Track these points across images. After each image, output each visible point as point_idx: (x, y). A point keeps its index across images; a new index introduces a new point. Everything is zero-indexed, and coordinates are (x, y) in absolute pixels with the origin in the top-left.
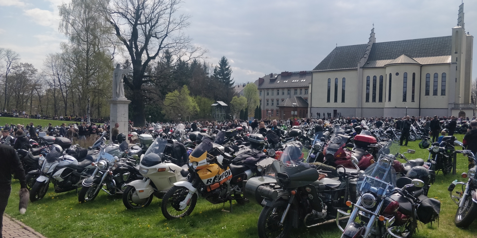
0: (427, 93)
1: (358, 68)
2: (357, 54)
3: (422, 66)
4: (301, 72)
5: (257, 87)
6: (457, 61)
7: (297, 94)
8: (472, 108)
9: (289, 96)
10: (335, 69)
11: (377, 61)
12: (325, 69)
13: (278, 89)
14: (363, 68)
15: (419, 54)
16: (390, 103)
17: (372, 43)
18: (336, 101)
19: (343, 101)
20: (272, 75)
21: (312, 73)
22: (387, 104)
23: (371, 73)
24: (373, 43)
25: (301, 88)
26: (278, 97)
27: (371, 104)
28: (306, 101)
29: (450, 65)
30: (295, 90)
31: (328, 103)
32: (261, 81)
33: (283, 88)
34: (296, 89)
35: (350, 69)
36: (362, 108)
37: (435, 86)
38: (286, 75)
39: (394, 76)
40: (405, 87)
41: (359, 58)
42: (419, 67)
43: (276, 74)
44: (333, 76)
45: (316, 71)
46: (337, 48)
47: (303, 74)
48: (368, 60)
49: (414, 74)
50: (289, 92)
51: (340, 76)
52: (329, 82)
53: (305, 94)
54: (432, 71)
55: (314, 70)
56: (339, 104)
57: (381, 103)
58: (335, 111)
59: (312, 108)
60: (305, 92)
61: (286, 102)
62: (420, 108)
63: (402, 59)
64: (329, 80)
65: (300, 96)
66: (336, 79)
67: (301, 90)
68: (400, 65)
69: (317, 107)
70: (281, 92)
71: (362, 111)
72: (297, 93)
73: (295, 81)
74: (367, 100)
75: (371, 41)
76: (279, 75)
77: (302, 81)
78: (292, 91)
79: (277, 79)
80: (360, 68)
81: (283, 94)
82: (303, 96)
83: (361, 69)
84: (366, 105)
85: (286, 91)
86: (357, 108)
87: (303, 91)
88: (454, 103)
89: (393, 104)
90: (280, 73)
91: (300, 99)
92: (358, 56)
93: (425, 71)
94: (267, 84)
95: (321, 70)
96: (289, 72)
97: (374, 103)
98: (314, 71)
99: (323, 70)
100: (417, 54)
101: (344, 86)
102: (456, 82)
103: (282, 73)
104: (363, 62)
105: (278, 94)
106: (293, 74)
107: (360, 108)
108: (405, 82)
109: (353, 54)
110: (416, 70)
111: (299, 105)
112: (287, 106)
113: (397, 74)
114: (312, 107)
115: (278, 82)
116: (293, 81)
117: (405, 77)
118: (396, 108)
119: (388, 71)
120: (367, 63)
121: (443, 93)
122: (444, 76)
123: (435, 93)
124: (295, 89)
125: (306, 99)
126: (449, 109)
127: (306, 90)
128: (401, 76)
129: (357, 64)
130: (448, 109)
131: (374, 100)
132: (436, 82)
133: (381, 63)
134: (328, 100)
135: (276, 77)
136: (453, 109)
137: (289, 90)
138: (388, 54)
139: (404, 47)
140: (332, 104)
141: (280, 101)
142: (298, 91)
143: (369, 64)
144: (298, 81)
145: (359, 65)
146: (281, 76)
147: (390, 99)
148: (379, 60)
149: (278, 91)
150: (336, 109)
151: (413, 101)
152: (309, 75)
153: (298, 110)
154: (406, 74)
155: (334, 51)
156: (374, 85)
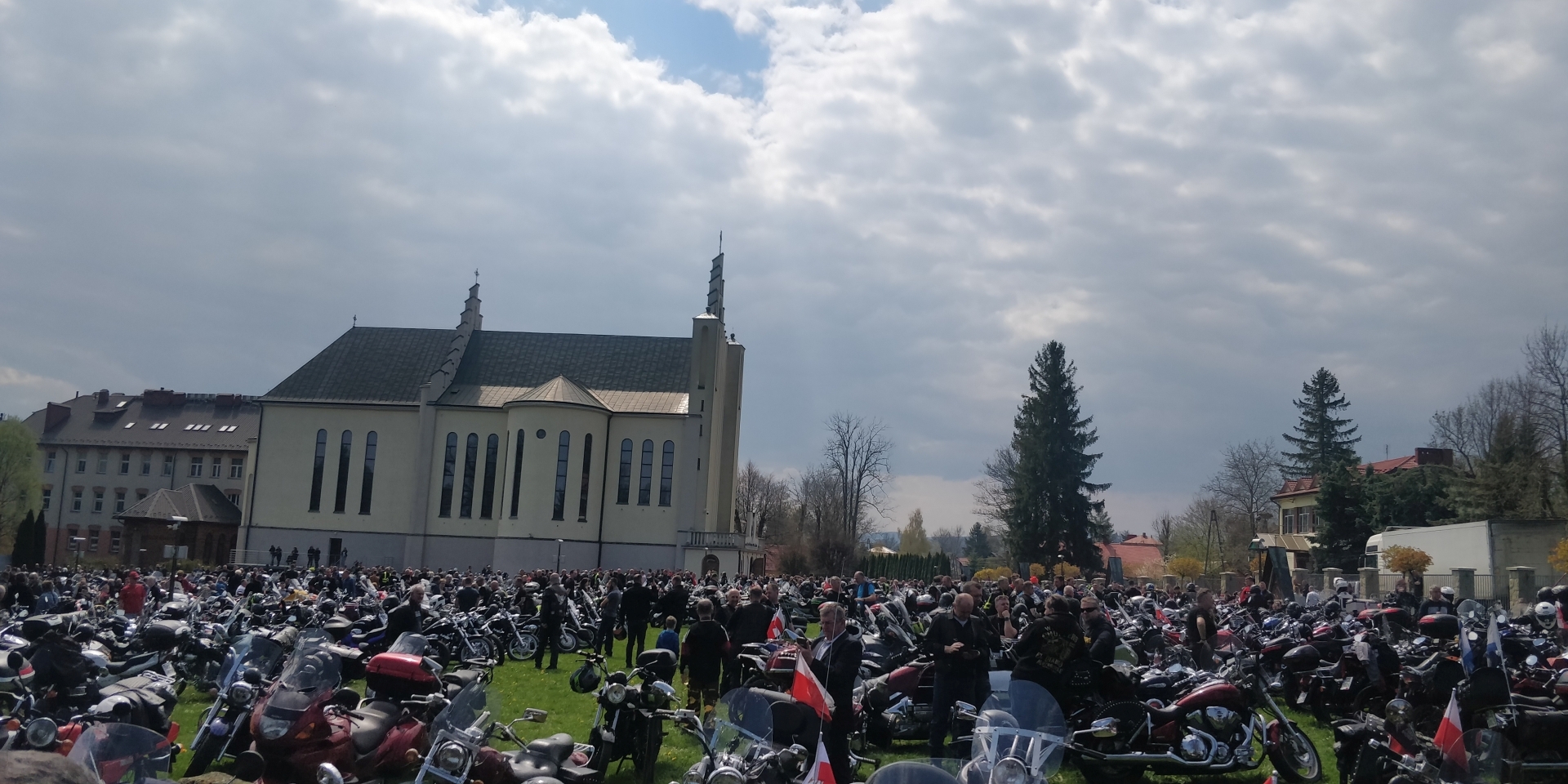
0: (623, 498)
1: (421, 403)
2: (419, 359)
3: (611, 415)
4: (221, 397)
5: (36, 435)
6: (702, 410)
7: (199, 474)
8: (735, 547)
9: (167, 480)
10: (343, 401)
11: (483, 388)
12: (307, 397)
13: (125, 451)
14: (438, 404)
15: (606, 381)
16: (514, 521)
17: (469, 329)
18: (340, 507)
19: (365, 508)
20: (103, 396)
21: (262, 407)
22: (504, 525)
23: (460, 424)
24: (474, 330)
25: (217, 454)
26: (124, 481)
27: (455, 524)
28: (233, 501)
29: (685, 419)
30: (195, 460)
31: (313, 515)
32: (56, 416)
33: (147, 451)
34: (195, 457)
35: (395, 403)
36: (425, 535)
37: (645, 478)
38: (160, 403)
39: (530, 440)
40: (562, 476)
41: (426, 371)
42: (605, 419)
43: (122, 397)
44: (336, 423)
45: (276, 399)
46: (355, 332)
47: (227, 405)
48: (453, 382)
49: (589, 438)
50: (170, 464)
51: (359, 423)
52: (321, 442)
53: (233, 475)
54: (637, 434)
55: (269, 394)
56: (351, 519)
57: (487, 522)
59: (251, 529)
60: (234, 468)
61: (154, 503)
62: (600, 542)
63: (556, 390)
64: (322, 434)
65: (211, 482)
66: (347, 434)
67: (217, 461)
68: (551, 407)
69: (272, 528)
70: (135, 462)
71: (424, 544)
72: (200, 471)
73: (198, 428)
74: (445, 511)
75: (467, 323)
76: (135, 399)
77: (223, 429)
78: (183, 464)
79: (127, 414)
80: (429, 404)
81: (146, 469)
82: (223, 484)
83: (431, 408)
84: (440, 526)
85: (156, 462)
86: (408, 535)
87: (226, 464)
88: (691, 528)
89: (521, 527)
90: (139, 392)
91: (211, 493)
92: (422, 366)
93: (620, 432)
94: (77, 431)
95: (296, 400)
96: (177, 391)
97: (465, 521)
98: (270, 399)
99: (303, 400)
100: (598, 380)
101: (369, 459)
102: (699, 468)
103: (148, 393)
104: (437, 385)
105: (125, 469)
106: (192, 401)
107: (418, 535)
108: (563, 461)
109: (406, 358)
110: (596, 426)
111: (205, 517)
112: (157, 517)
113: (541, 434)
114: (253, 524)
115: (129, 426)
116: (187, 426)
117: (564, 446)
118: (532, 538)
119: (515, 422)
120: (450, 391)
121: (664, 501)
122: (668, 450)
123: (644, 500)
124: (196, 455)
125: (234, 496)
126: (679, 546)
127: (234, 462)
128: (552, 440)
129: (419, 392)
130: (675, 546)
131: (466, 512)
132: (646, 465)
133: (494, 395)
134: (315, 505)
135: (122, 404)
136: (687, 547)
137: (168, 459)
138: (518, 370)
139: (563, 352)
140: (327, 519)
141: (130, 495)
142: (207, 462)
143: (456, 393)
144: (206, 428)
145: (423, 394)
146: (141, 404)
147: (514, 512)
148: (489, 384)
149: (126, 457)
150: (338, 536)
151: (582, 518)
153: (202, 533)
154: (565, 436)
155: (346, 339)
156: (470, 462)
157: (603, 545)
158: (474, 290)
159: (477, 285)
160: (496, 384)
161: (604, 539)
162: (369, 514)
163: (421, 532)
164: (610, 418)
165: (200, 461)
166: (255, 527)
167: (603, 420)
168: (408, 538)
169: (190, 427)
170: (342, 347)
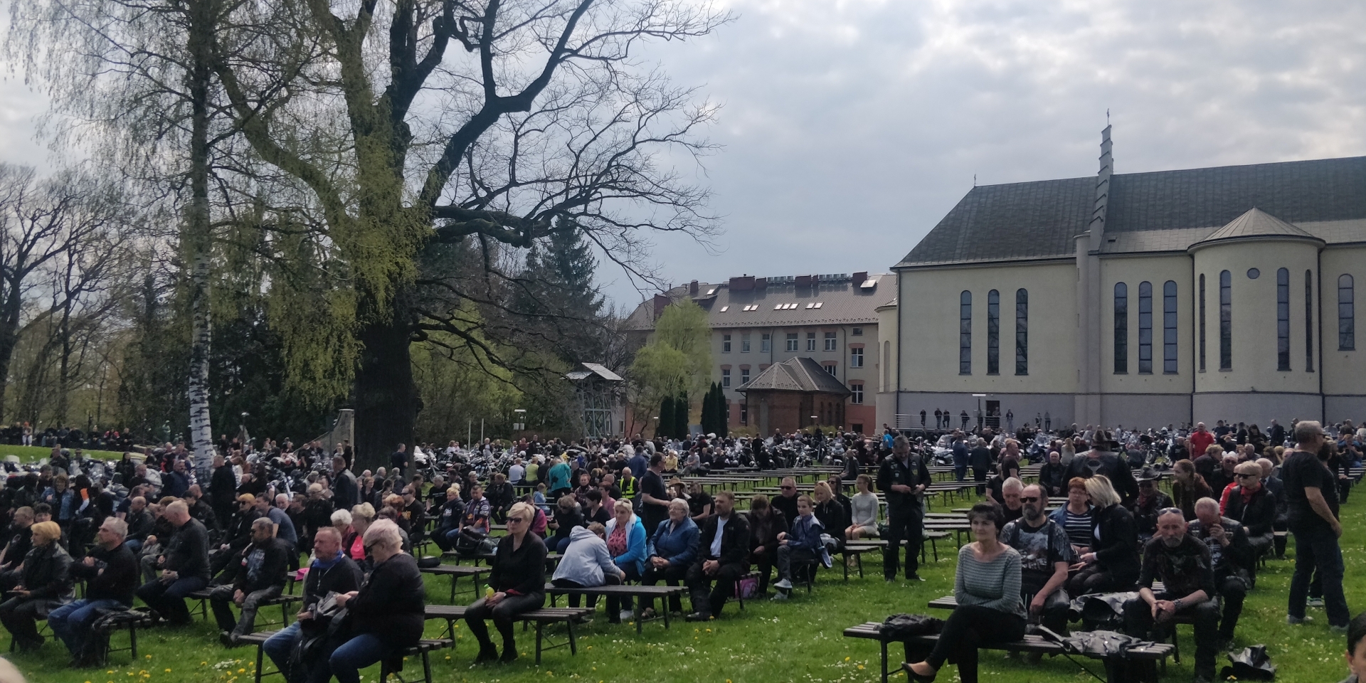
1: (1078, 254)
3: (1323, 248)
7: (797, 349)
9: (771, 355)
10: (986, 260)
11: (1140, 233)
12: (946, 260)
13: (727, 332)
14: (1102, 255)
16: (1226, 374)
17: (1106, 175)
18: (993, 368)
19: (1022, 370)
20: (693, 287)
22: (1211, 379)
23: (1131, 274)
24: (1110, 175)
25: (811, 330)
26: (745, 359)
27: (1133, 381)
28: (830, 371)
30: (789, 336)
31: (964, 377)
33: (746, 330)
35: (1043, 257)
36: (1102, 394)
38: (744, 288)
39: (1239, 282)
40: (1284, 319)
41: (1069, 223)
42: (1314, 251)
43: (708, 286)
44: (980, 283)
45: (914, 264)
46: (977, 191)
47: (807, 285)
48: (1107, 231)
50: (768, 342)
51: (1008, 282)
52: (966, 303)
53: (827, 348)
56: (1007, 380)
59: (900, 395)
60: (827, 342)
61: (775, 376)
62: (1322, 395)
63: (1260, 223)
64: (966, 295)
65: (808, 355)
66: (994, 294)
67: (811, 335)
68: (1263, 241)
69: (922, 392)
70: (736, 340)
71: (1101, 403)
72: (795, 345)
73: (787, 307)
74: (1121, 367)
75: (1105, 168)
76: (720, 287)
77: (810, 306)
78: (780, 340)
79: (719, 298)
80: (1091, 254)
81: (746, 348)
82: (820, 356)
83: (1094, 259)
84: (1117, 383)
85: (755, 340)
86: (1079, 394)
87: (820, 338)
89: (1240, 377)
90: (726, 280)
91: (809, 365)
93: (1337, 265)
95: (935, 263)
96: (759, 275)
97: (1146, 377)
98: (907, 264)
99: (942, 263)
101: (1022, 317)
103: (732, 280)
104: (1096, 233)
105: (727, 348)
106: (772, 284)
107: (1093, 394)
108: (1284, 302)
109: (1041, 211)
110: (1313, 260)
111: (818, 387)
112: (781, 388)
113: (1252, 273)
114: (902, 389)
115: (724, 309)
116: (776, 305)
117: (1283, 284)
118: (1254, 392)
119: (1208, 265)
120: (1107, 240)
124: (792, 331)
125: (830, 367)
127: (827, 335)
128: (1269, 282)
129: (1070, 243)
131: (1146, 367)
134: (965, 368)
135: (711, 292)
137: (765, 337)
140: (980, 380)
142: (802, 339)
143: (1114, 241)
144: (794, 306)
145: (1079, 244)
146: (727, 290)
147: (1226, 363)
148: (1147, 228)
149: (728, 338)
150: (996, 398)
151: (1310, 369)
152: (830, 289)
153: (817, 402)
154: (1284, 274)
155: (969, 200)
156: (1145, 313)
157: (1327, 399)
158: (1107, 132)
159: (1110, 126)
160: (1155, 227)
161: (1326, 392)
162: (1027, 374)
163: (1096, 390)
164: (1320, 252)
165: (795, 336)
166: (905, 392)
167: (1312, 252)
168: (1077, 398)
169: (778, 307)
170: (968, 207)
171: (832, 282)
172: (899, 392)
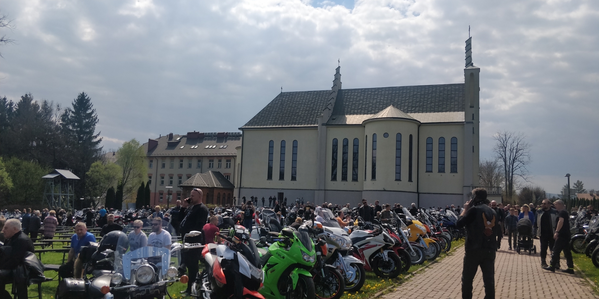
0: (429, 169)
1: (318, 125)
2: (314, 105)
3: (420, 125)
4: (219, 133)
5: (145, 152)
6: (473, 119)
7: (213, 167)
8: (500, 195)
9: (200, 170)
10: (280, 126)
11: (347, 116)
12: (264, 125)
13: (181, 158)
14: (327, 125)
15: (412, 108)
16: (373, 182)
17: (337, 89)
18: (282, 177)
19: (294, 178)
20: (171, 136)
21: (243, 131)
22: (369, 184)
23: (340, 134)
24: (339, 90)
25: (220, 158)
26: (181, 171)
27: (339, 184)
28: (228, 178)
29: (464, 124)
30: (210, 161)
31: (269, 181)
32: (152, 144)
33: (190, 158)
34: (211, 159)
35: (305, 126)
36: (325, 190)
37: (442, 158)
38: (194, 137)
39: (380, 139)
40: (398, 157)
41: (318, 110)
42: (416, 127)
43: (178, 136)
44: (277, 137)
45: (249, 127)
46: (282, 95)
47: (222, 137)
48: (333, 115)
49: (411, 136)
50: (200, 164)
51: (289, 137)
52: (271, 146)
53: (227, 167)
54: (435, 135)
55: (246, 125)
56: (287, 183)
58: (281, 195)
59: (241, 189)
60: (227, 164)
61: (195, 180)
62: (418, 193)
64: (271, 142)
65: (218, 170)
66: (283, 142)
67: (220, 161)
68: (391, 120)
69: (250, 188)
70: (185, 162)
71: (325, 195)
72: (213, 165)
73: (210, 147)
74: (334, 178)
75: (336, 85)
76: (184, 136)
77: (221, 147)
78: (206, 163)
79: (181, 142)
80: (323, 125)
81: (190, 166)
82: (223, 171)
84: (332, 185)
85: (194, 162)
86: (316, 190)
87: (224, 162)
88: (471, 185)
89: (379, 184)
90: (185, 134)
91: (218, 175)
92: (316, 108)
93: (424, 133)
94: (161, 150)
95: (259, 127)
96: (201, 132)
97: (344, 182)
98: (247, 127)
99: (262, 127)
100: (408, 108)
101: (295, 154)
102: (473, 151)
103: (189, 133)
104: (326, 115)
105: (181, 166)
106: (207, 136)
107: (321, 190)
108: (399, 149)
109: (308, 105)
110: (413, 130)
111: (217, 185)
113: (386, 135)
114: (242, 186)
115: (182, 147)
117: (399, 141)
118: (385, 190)
120: (332, 118)
121: (454, 169)
122: (454, 142)
123: (442, 170)
125: (228, 176)
126: (465, 194)
127: (227, 161)
128: (392, 139)
129: (316, 120)
130: (462, 194)
131: (344, 178)
132: (442, 151)
133: (353, 119)
134: (270, 177)
135: (178, 139)
137: (199, 161)
138: (364, 106)
139: (386, 97)
140: (276, 183)
141: (184, 177)
142: (216, 162)
143: (335, 119)
144: (214, 147)
145: (319, 121)
146: (186, 138)
147: (374, 177)
148: (350, 114)
149: (182, 161)
150: (282, 191)
151: (410, 180)
152: (232, 140)
153: (216, 193)
154: (399, 136)
155: (278, 98)
156: (345, 153)
157: (420, 194)
158: (338, 69)
159: (339, 67)
160: (353, 114)
161: (420, 191)
162: (296, 180)
163: (323, 188)
165: (213, 161)
169: (207, 147)
170: (277, 102)
171: (234, 136)
172: (240, 188)
